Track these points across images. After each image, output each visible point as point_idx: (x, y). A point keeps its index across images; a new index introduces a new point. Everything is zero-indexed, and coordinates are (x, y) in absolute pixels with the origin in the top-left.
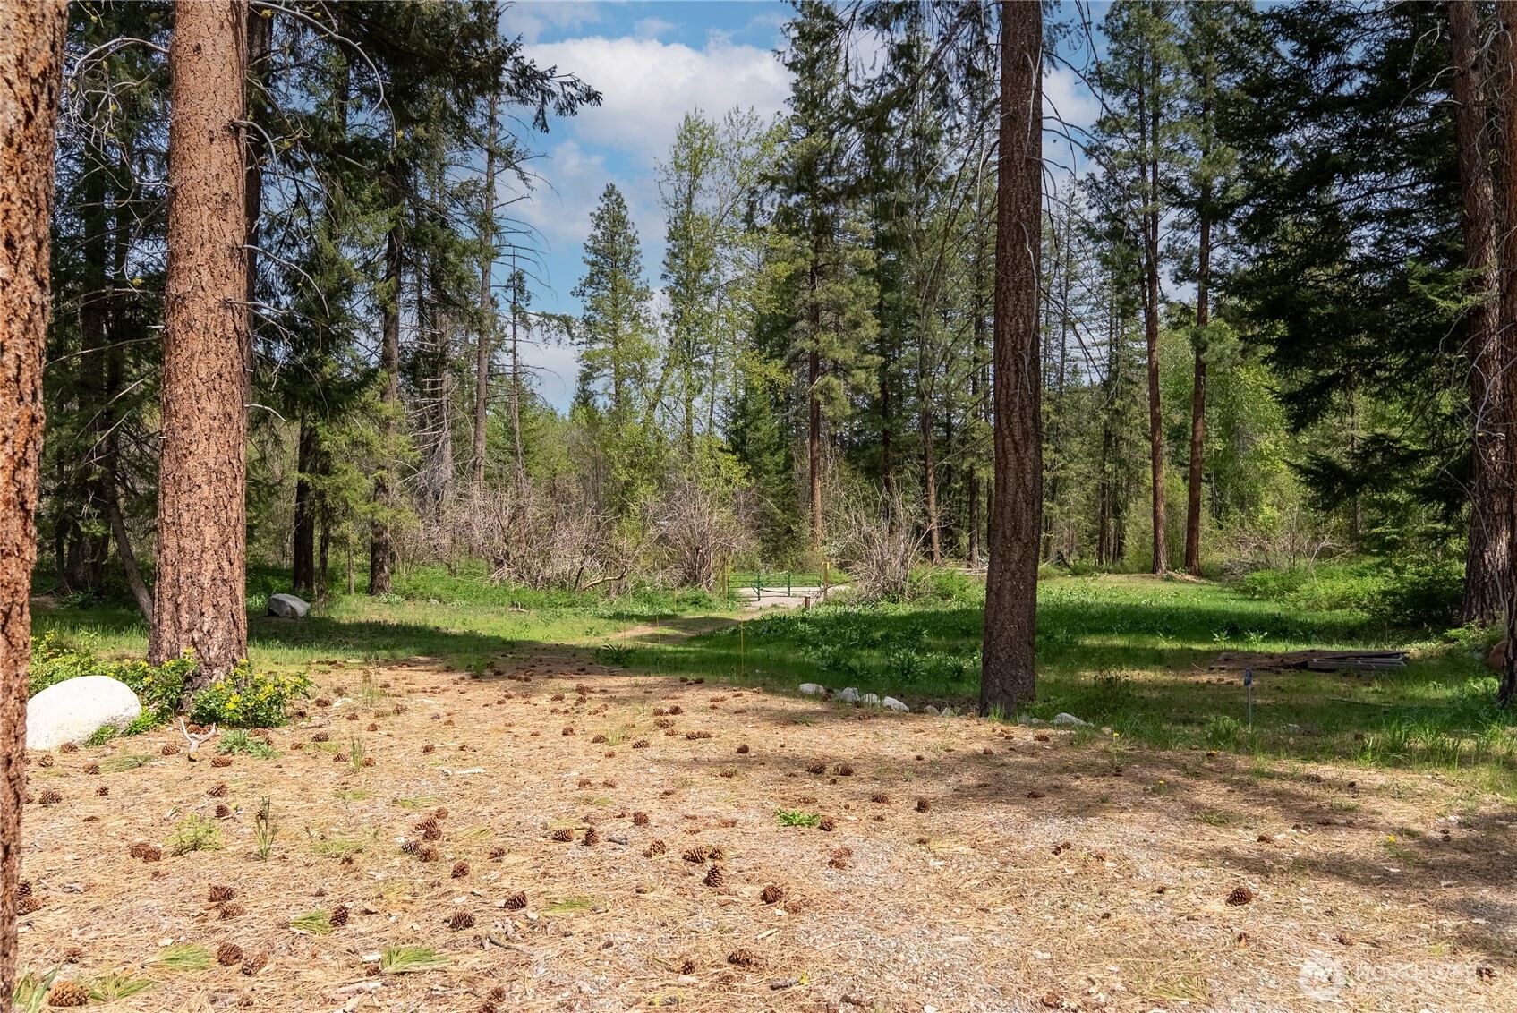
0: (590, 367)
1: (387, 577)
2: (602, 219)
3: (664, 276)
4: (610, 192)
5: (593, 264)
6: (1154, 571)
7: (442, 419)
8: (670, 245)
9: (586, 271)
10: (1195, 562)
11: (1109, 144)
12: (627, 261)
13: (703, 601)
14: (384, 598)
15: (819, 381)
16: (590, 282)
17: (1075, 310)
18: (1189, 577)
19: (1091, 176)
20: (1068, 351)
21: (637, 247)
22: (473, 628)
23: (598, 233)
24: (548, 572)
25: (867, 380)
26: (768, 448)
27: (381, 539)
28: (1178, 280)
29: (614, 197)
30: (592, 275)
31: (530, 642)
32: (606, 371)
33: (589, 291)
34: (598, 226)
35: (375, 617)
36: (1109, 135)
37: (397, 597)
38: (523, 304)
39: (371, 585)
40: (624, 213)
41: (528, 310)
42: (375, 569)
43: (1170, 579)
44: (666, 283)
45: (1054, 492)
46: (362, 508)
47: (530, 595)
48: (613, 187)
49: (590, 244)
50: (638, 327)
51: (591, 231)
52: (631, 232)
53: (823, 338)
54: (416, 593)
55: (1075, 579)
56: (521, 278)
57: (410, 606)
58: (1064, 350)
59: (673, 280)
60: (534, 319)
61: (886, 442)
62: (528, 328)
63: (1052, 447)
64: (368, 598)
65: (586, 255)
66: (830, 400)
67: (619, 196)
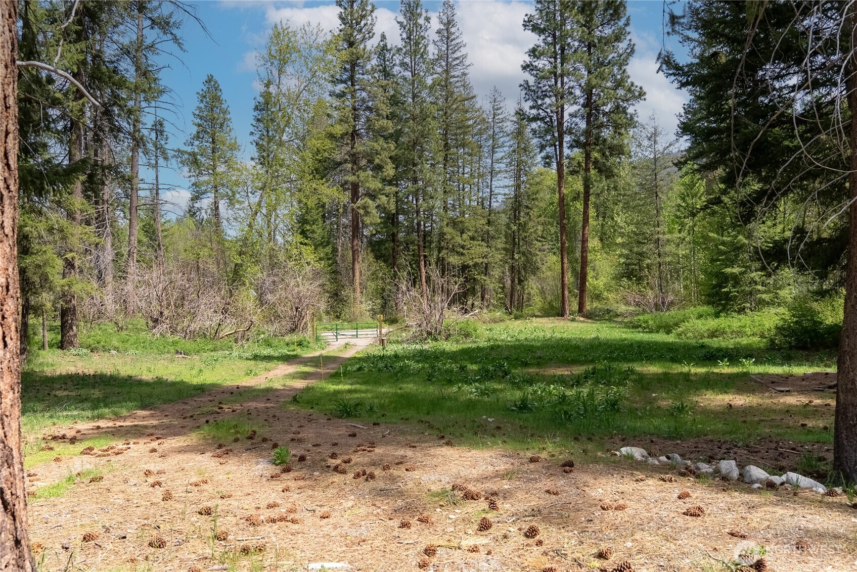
0: (197, 192)
1: (75, 335)
2: (204, 97)
3: (252, 133)
4: (210, 80)
5: (199, 125)
6: (562, 315)
7: (104, 220)
8: (255, 114)
9: (194, 130)
10: (584, 310)
11: (536, 64)
12: (222, 125)
13: (305, 343)
14: (73, 351)
15: (360, 202)
16: (197, 137)
17: (498, 165)
18: (582, 319)
19: (527, 82)
20: (493, 189)
21: (228, 116)
22: (160, 375)
23: (202, 105)
24: (193, 326)
25: (388, 202)
26: (322, 244)
27: (71, 305)
28: (571, 147)
29: (213, 83)
30: (198, 133)
31: (214, 385)
32: (209, 194)
33: (196, 143)
34: (202, 101)
35: (72, 370)
36: (538, 58)
37: (85, 351)
38: (163, 142)
39: (62, 342)
40: (219, 94)
41: (166, 146)
42: (65, 328)
43: (573, 320)
44: (253, 138)
45: (486, 271)
46: (58, 281)
47: (189, 345)
48: (212, 77)
49: (197, 112)
50: (230, 167)
51: (198, 104)
52: (224, 106)
53: (362, 174)
54: (100, 346)
55: (518, 322)
56: (161, 125)
57: (95, 357)
58: (491, 189)
59: (258, 136)
60: (170, 153)
61: (393, 241)
62: (166, 159)
63: (486, 245)
64: (60, 351)
65: (194, 119)
66: (367, 213)
67: (216, 82)
